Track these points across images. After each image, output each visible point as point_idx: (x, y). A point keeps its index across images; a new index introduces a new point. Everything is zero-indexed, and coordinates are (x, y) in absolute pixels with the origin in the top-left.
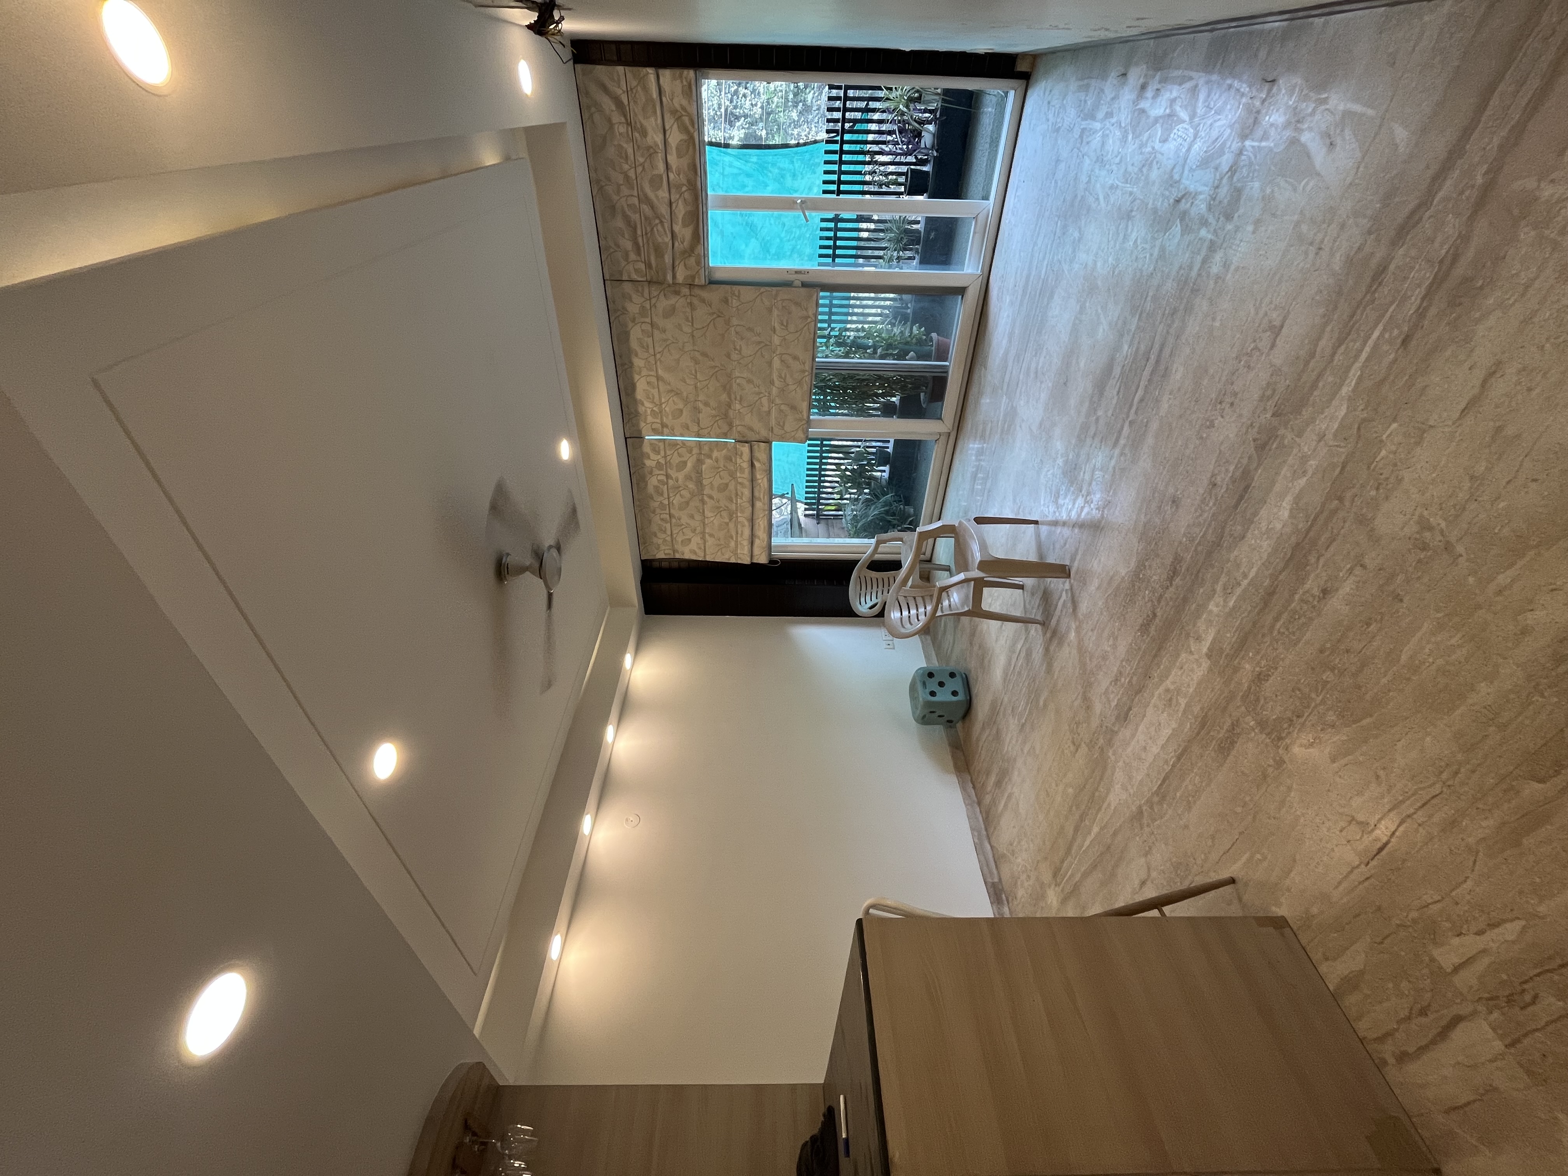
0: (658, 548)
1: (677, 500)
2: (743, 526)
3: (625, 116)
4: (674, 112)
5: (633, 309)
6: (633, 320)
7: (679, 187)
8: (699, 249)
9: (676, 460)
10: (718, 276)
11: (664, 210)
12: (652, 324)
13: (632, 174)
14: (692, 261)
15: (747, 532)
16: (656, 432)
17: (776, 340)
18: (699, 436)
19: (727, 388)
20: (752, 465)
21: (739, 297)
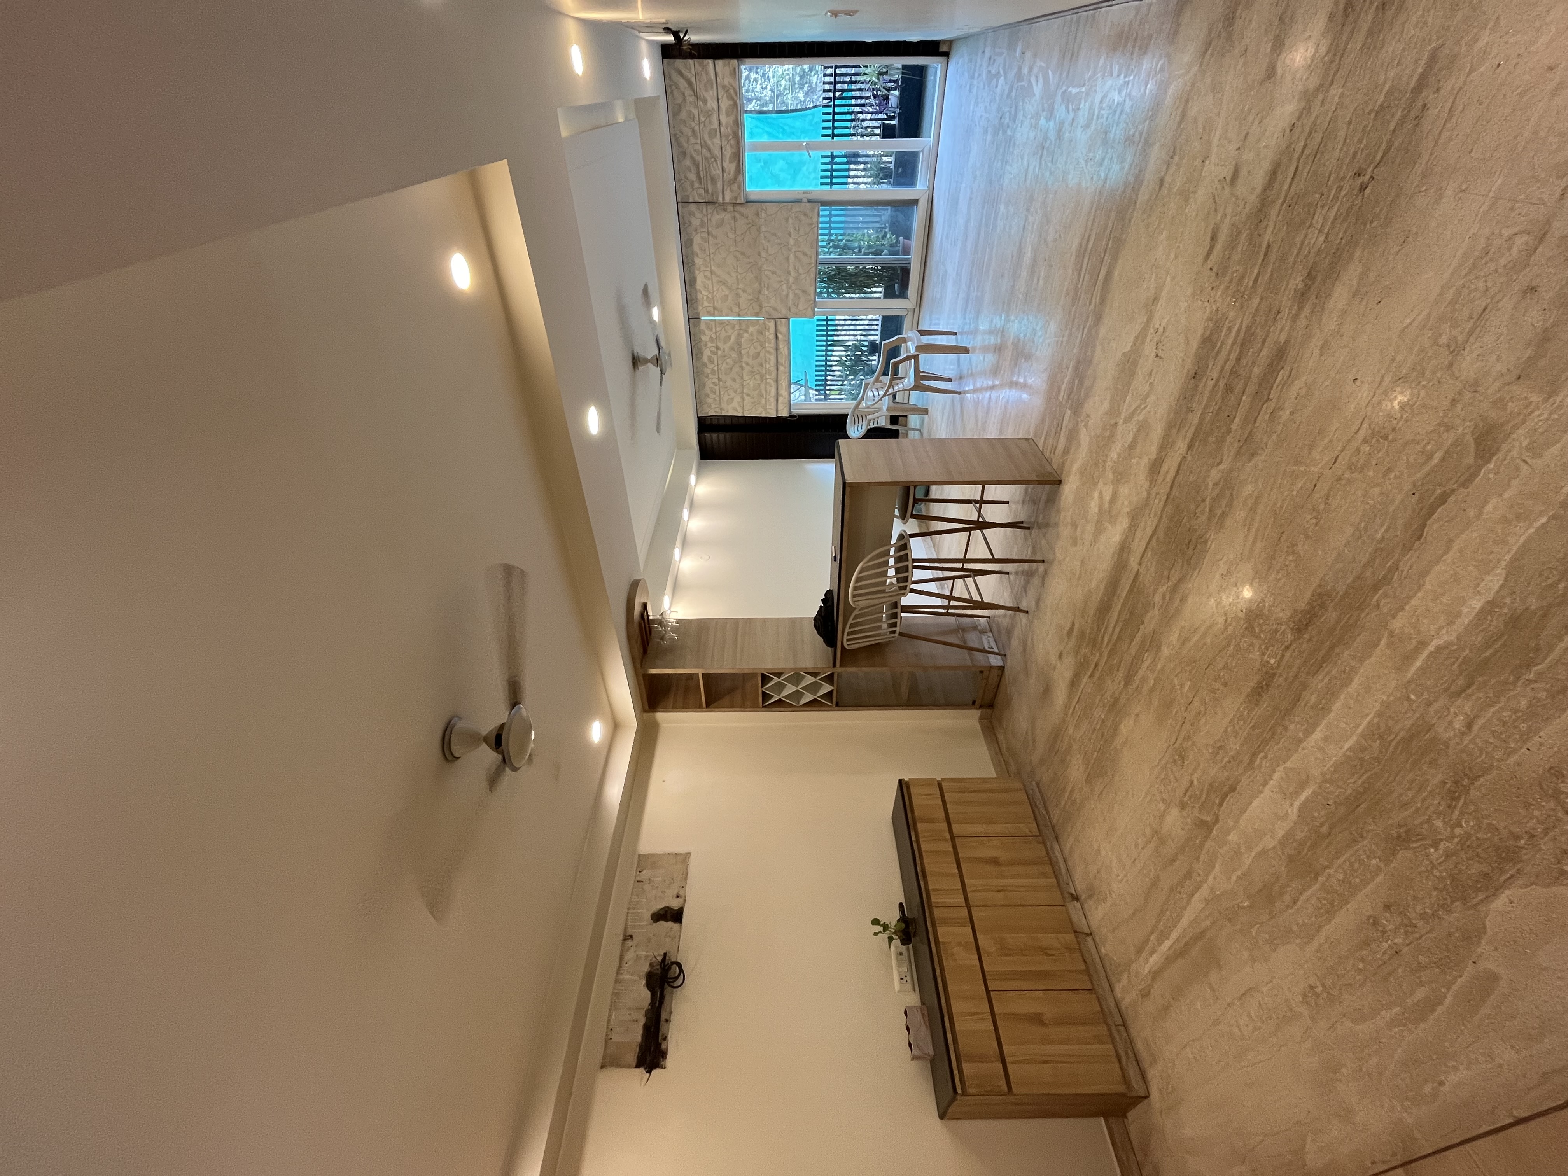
0: (710, 407)
1: (724, 367)
2: (771, 386)
3: (694, 91)
4: (724, 87)
5: (696, 222)
6: (696, 230)
7: (727, 137)
8: (740, 178)
9: (723, 334)
10: (752, 197)
11: (717, 152)
12: (708, 233)
13: (696, 128)
14: (735, 187)
15: (773, 391)
16: (709, 314)
17: (792, 242)
18: (739, 316)
19: (758, 279)
20: (777, 337)
21: (766, 211)
